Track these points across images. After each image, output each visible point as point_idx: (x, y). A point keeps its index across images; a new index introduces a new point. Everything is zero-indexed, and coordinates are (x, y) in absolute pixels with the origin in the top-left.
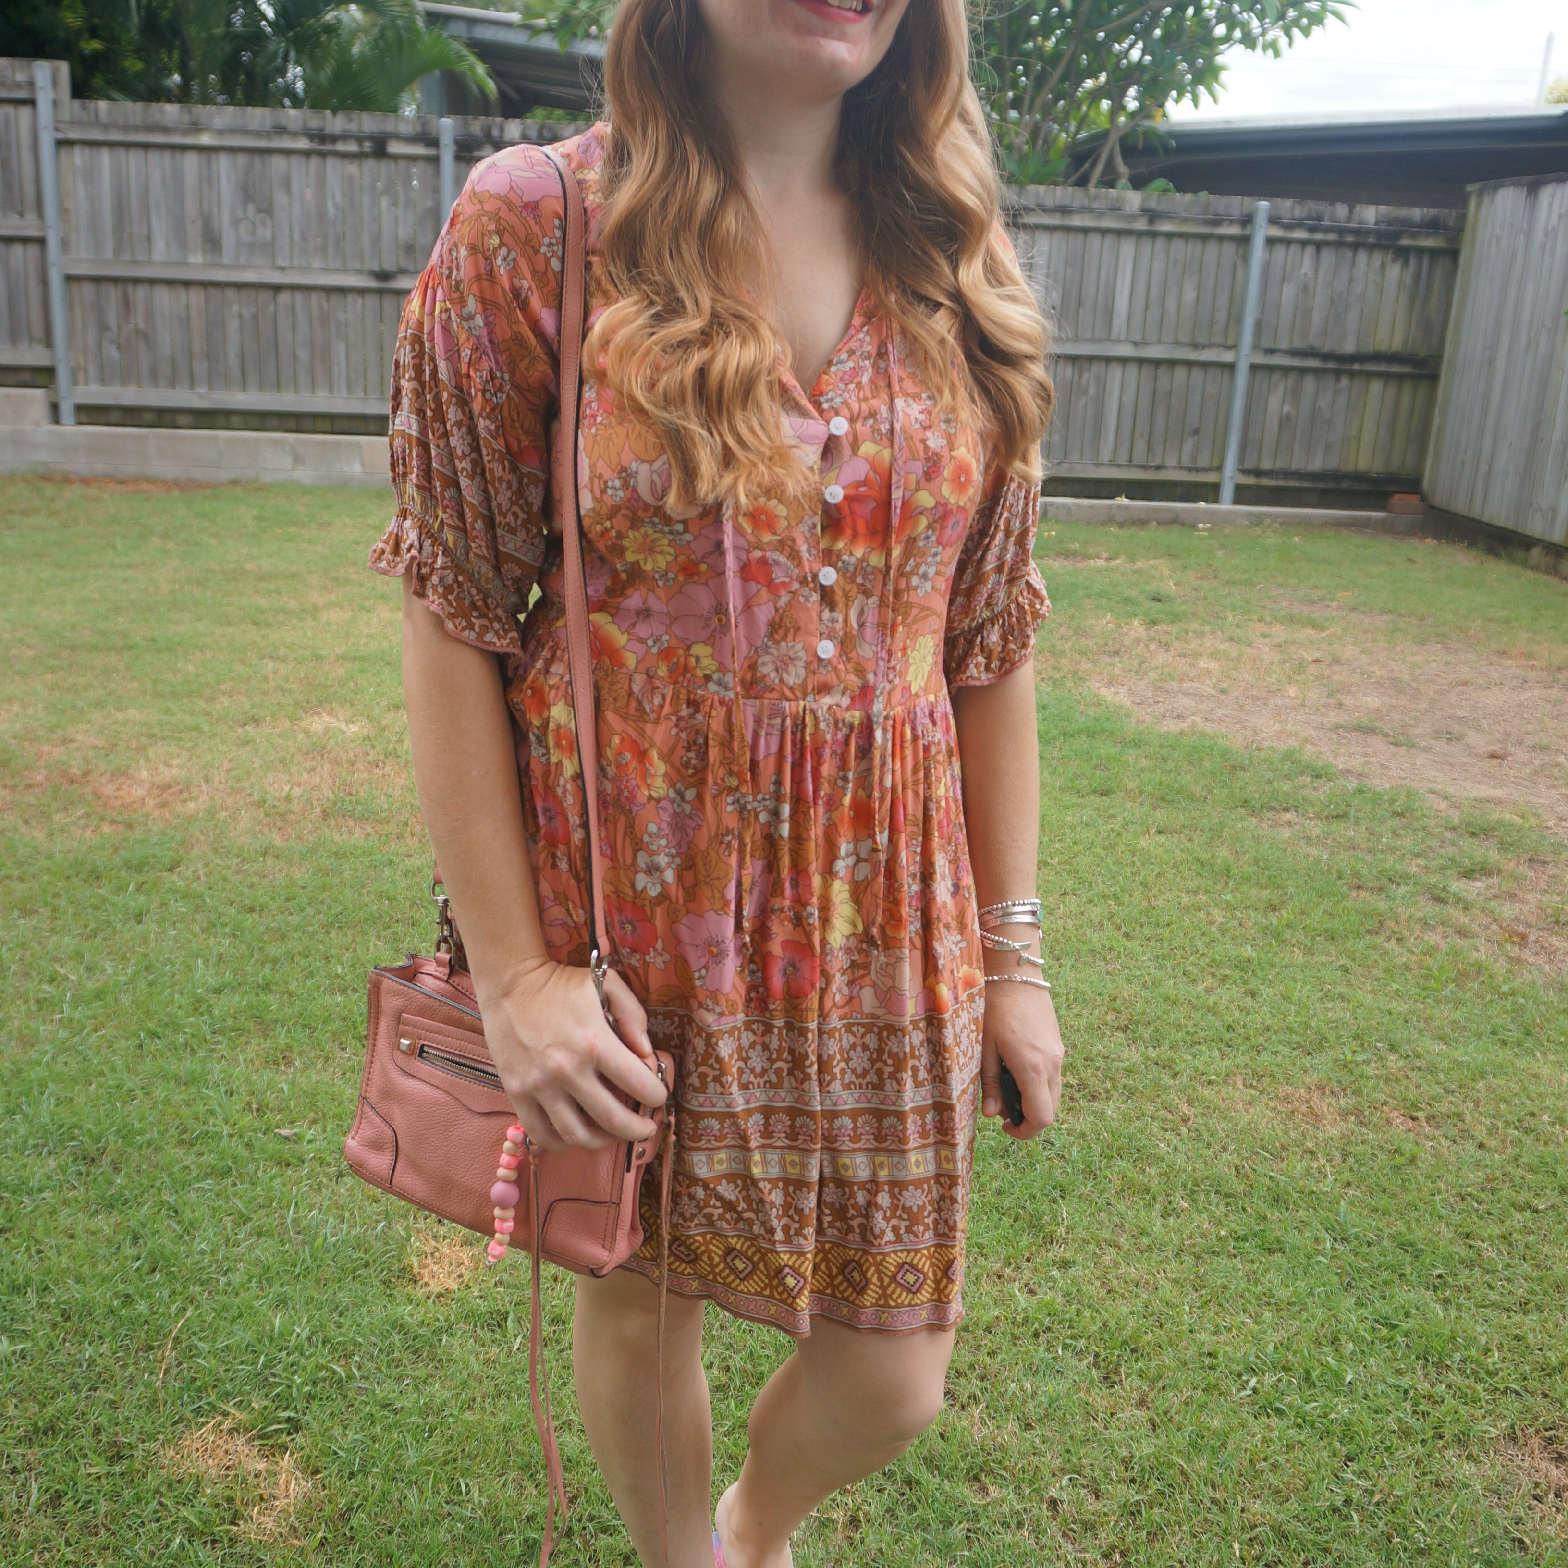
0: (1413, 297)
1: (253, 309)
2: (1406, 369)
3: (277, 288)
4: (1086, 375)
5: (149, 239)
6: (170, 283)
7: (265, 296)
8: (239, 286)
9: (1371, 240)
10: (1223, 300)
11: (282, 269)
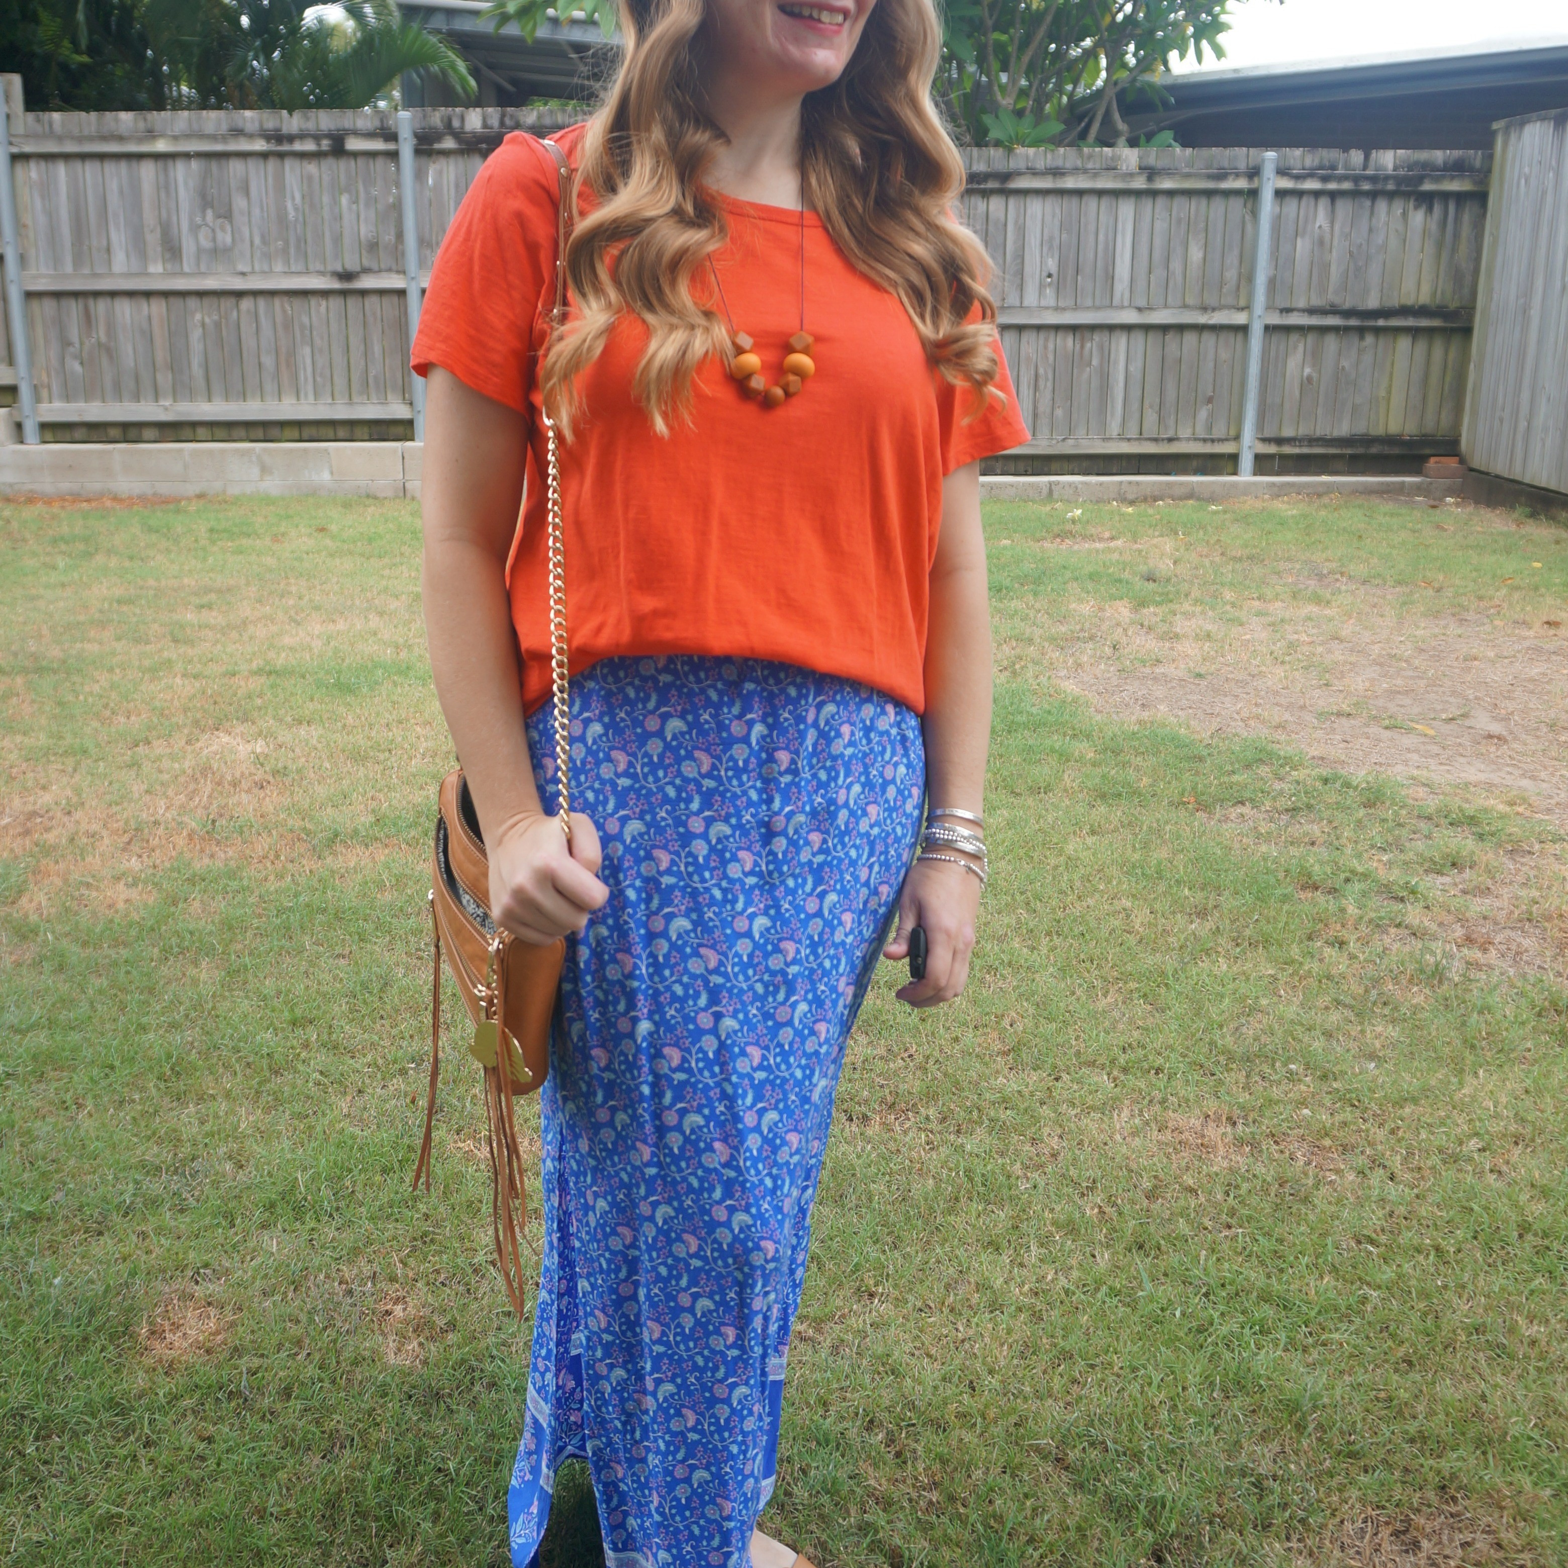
0: (1440, 245)
1: (216, 318)
2: (1436, 323)
3: (239, 294)
4: (1088, 345)
5: (108, 250)
6: (131, 294)
7: (229, 302)
8: (201, 294)
9: (1391, 187)
10: (1232, 259)
11: (243, 274)
